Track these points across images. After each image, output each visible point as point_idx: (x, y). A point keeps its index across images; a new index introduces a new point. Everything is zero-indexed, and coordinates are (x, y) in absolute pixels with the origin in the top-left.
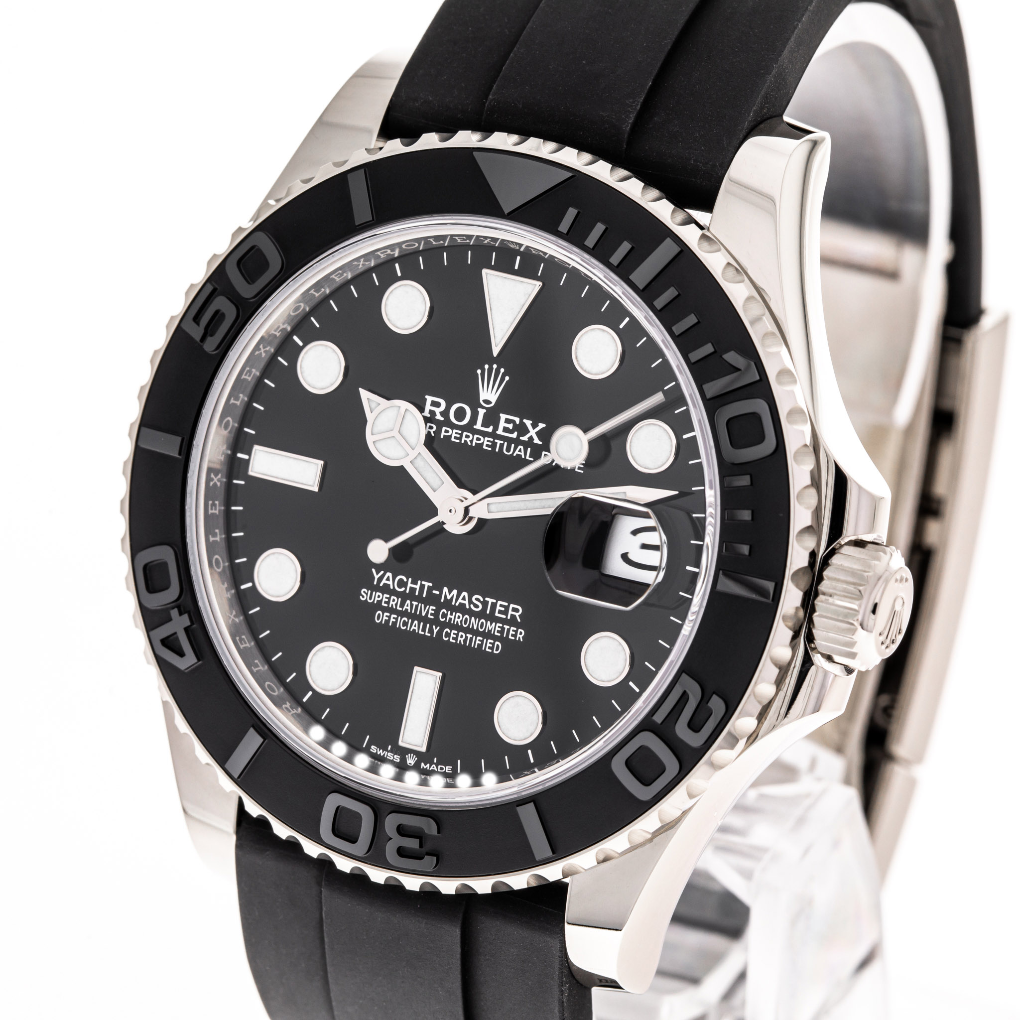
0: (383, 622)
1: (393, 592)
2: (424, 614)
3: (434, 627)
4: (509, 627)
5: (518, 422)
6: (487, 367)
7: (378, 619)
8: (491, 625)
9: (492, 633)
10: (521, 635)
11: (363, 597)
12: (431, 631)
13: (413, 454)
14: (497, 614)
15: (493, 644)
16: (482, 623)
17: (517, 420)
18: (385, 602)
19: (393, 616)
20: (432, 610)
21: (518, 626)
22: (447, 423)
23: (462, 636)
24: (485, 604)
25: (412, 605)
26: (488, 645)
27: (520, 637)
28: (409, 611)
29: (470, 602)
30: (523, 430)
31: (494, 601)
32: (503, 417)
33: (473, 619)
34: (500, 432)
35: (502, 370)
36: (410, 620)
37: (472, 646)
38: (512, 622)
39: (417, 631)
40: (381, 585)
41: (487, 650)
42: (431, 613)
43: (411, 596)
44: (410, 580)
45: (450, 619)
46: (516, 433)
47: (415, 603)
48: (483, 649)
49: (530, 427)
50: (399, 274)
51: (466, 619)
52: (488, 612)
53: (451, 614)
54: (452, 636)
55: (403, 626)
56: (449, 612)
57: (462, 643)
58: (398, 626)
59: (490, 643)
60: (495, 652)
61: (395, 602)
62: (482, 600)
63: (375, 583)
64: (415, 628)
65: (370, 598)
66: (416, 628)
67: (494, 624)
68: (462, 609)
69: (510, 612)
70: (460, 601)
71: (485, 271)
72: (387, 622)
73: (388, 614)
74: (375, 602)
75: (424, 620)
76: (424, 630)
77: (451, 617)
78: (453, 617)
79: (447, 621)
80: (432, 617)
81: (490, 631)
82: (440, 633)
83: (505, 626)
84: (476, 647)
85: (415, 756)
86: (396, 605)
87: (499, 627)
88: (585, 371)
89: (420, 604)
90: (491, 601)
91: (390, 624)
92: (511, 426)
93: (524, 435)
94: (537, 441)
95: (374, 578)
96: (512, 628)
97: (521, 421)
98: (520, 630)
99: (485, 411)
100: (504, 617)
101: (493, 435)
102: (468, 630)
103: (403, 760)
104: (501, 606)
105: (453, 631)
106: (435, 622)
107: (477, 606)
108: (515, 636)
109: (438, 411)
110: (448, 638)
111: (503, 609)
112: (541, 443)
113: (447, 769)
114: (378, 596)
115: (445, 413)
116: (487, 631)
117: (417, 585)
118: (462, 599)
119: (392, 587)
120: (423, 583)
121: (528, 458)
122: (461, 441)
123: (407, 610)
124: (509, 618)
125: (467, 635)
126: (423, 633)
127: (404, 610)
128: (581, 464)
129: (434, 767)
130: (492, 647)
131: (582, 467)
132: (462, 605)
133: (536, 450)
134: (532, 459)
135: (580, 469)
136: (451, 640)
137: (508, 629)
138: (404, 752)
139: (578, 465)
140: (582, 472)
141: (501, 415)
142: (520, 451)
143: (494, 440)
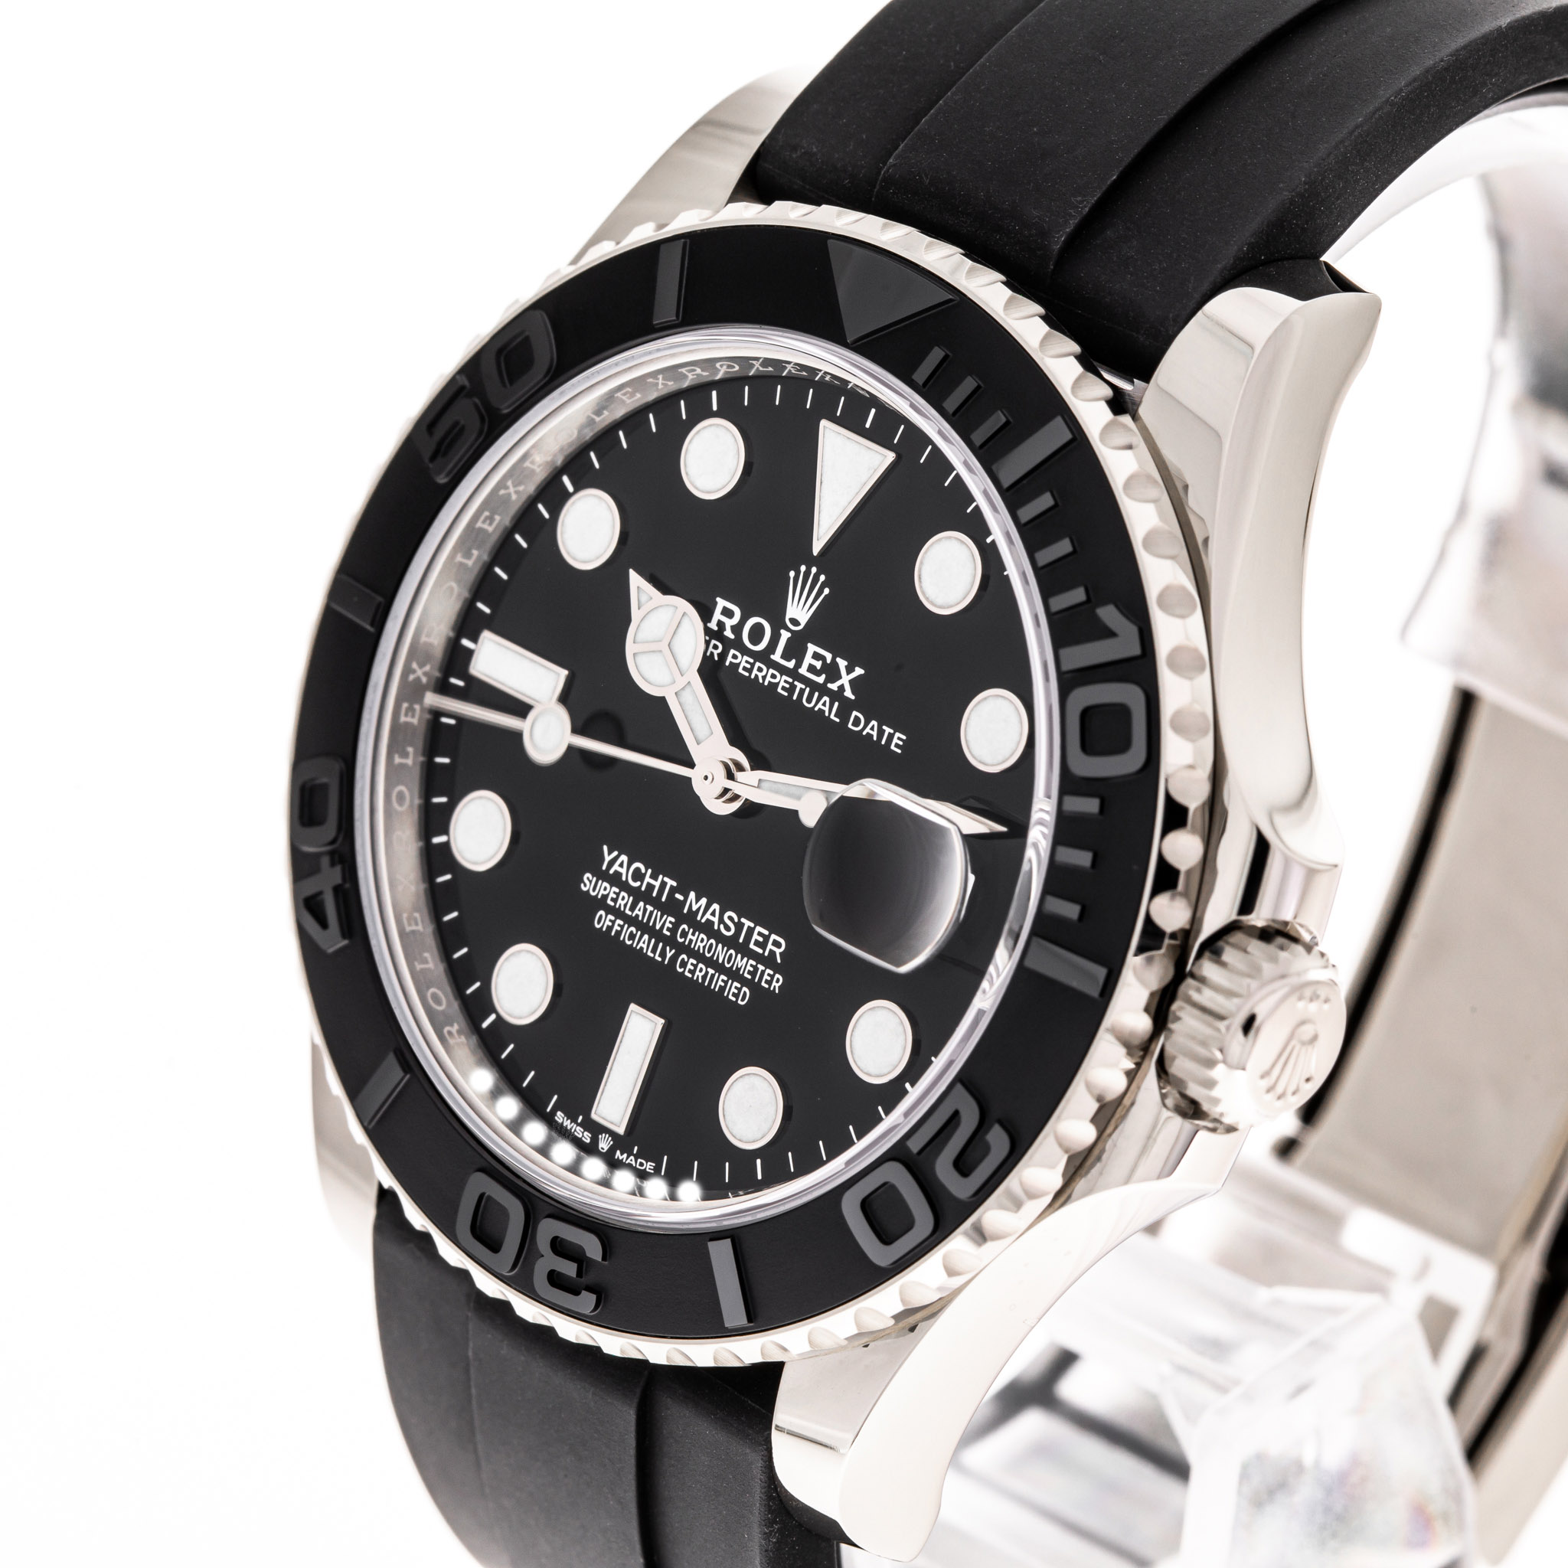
1: (624, 886)
3: (668, 948)
4: (763, 968)
5: (829, 661)
6: (803, 568)
7: (599, 922)
8: (742, 959)
9: (741, 973)
10: (777, 983)
11: (585, 885)
12: (663, 954)
13: (681, 682)
14: (752, 946)
15: (739, 990)
16: (731, 955)
17: (829, 657)
18: (612, 900)
19: (618, 921)
20: (670, 922)
21: (777, 968)
22: (738, 644)
23: (701, 970)
24: (739, 926)
25: (645, 910)
26: (733, 990)
27: (776, 985)
28: (640, 918)
29: (721, 921)
30: (832, 673)
31: (752, 925)
32: (812, 648)
33: (720, 946)
34: (803, 671)
35: (822, 578)
36: (639, 933)
37: (712, 987)
38: (769, 961)
39: (645, 951)
41: (731, 997)
42: (668, 927)
43: (647, 896)
44: (650, 871)
47: (650, 908)
48: (726, 994)
49: (843, 671)
50: (715, 408)
51: (711, 945)
52: (741, 941)
53: (693, 934)
54: (689, 967)
55: (629, 940)
57: (700, 981)
58: (622, 939)
59: (736, 988)
60: (740, 1002)
61: (624, 901)
62: (736, 920)
64: (643, 945)
65: (594, 890)
66: (645, 946)
67: (745, 959)
68: (707, 929)
69: (770, 946)
70: (708, 916)
71: (824, 423)
72: (610, 928)
73: (613, 918)
74: (599, 897)
75: (656, 934)
76: (654, 951)
77: (692, 937)
78: (694, 939)
79: (687, 943)
80: (668, 934)
81: (738, 969)
82: (674, 958)
85: (610, 1138)
86: (625, 905)
87: (751, 965)
88: (927, 599)
90: (747, 924)
91: (613, 934)
92: (818, 664)
93: (833, 682)
94: (848, 693)
95: (604, 860)
96: (768, 971)
97: (834, 659)
98: (777, 976)
99: (789, 635)
100: (760, 951)
101: (794, 673)
102: (711, 963)
103: (595, 1141)
104: (759, 934)
105: (692, 961)
106: (670, 941)
107: (728, 928)
108: (769, 983)
109: (729, 623)
111: (761, 939)
112: (853, 697)
113: (648, 1167)
114: (604, 889)
115: (737, 629)
116: (734, 969)
117: (657, 880)
118: (711, 914)
119: (624, 878)
120: (666, 879)
121: (832, 717)
122: (750, 674)
123: (637, 916)
126: (652, 955)
127: (634, 915)
128: (899, 738)
129: (631, 1160)
130: (737, 993)
131: (901, 743)
132: (710, 923)
133: (846, 708)
134: (837, 720)
135: (897, 745)
136: (687, 974)
137: (762, 971)
138: (596, 1129)
139: (895, 740)
140: (899, 751)
141: (810, 645)
142: (823, 705)
143: (793, 682)
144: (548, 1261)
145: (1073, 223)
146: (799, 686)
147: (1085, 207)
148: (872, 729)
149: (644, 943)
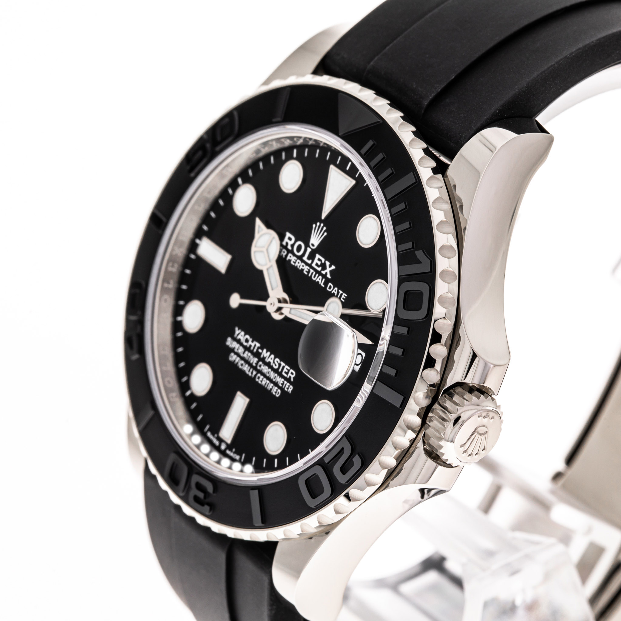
0: (233, 361)
1: (241, 344)
2: (251, 362)
3: (254, 371)
5: (323, 262)
7: (231, 358)
8: (279, 378)
9: (278, 383)
10: (291, 389)
11: (228, 342)
12: (252, 373)
13: (269, 265)
14: (283, 373)
16: (276, 376)
18: (237, 349)
19: (238, 358)
20: (256, 361)
21: (291, 383)
22: (292, 252)
23: (264, 381)
24: (280, 365)
25: (248, 355)
28: (246, 358)
29: (274, 362)
30: (324, 266)
31: (284, 365)
32: (318, 256)
33: (272, 372)
34: (314, 265)
35: (325, 228)
36: (245, 364)
38: (288, 380)
39: (246, 371)
40: (238, 338)
41: (274, 393)
42: (255, 363)
43: (249, 349)
44: (251, 339)
45: (262, 369)
46: (321, 268)
48: (272, 392)
49: (328, 267)
50: (295, 156)
51: (269, 371)
52: (280, 371)
53: (263, 366)
54: (261, 379)
55: (241, 366)
57: (264, 385)
58: (238, 365)
59: (276, 389)
60: (277, 395)
61: (241, 350)
62: (279, 362)
63: (235, 336)
65: (231, 345)
67: (281, 378)
68: (268, 365)
69: (290, 374)
70: (269, 359)
71: (331, 167)
73: (236, 357)
74: (232, 347)
75: (250, 365)
76: (249, 371)
78: (264, 368)
80: (255, 365)
82: (256, 375)
83: (285, 381)
84: (269, 389)
85: (225, 445)
86: (241, 352)
87: (282, 381)
88: (360, 241)
89: (251, 356)
91: (235, 363)
93: (324, 270)
94: (329, 276)
95: (236, 333)
96: (288, 384)
97: (325, 261)
98: (291, 386)
99: (310, 250)
100: (286, 376)
101: (310, 266)
102: (268, 378)
103: (220, 445)
104: (286, 369)
105: (262, 377)
106: (255, 368)
107: (276, 365)
108: (288, 389)
109: (290, 243)
110: (258, 380)
111: (287, 371)
112: (330, 278)
113: (237, 457)
114: (234, 344)
115: (292, 246)
116: (276, 382)
117: (253, 343)
118: (271, 359)
119: (242, 341)
120: (257, 343)
121: (322, 284)
122: (295, 264)
124: (288, 377)
125: (267, 381)
126: (248, 373)
127: (244, 356)
128: (344, 296)
129: (231, 454)
130: (276, 392)
131: (345, 298)
132: (269, 363)
133: (327, 282)
134: (323, 286)
135: (343, 299)
136: (259, 382)
137: (286, 384)
138: (221, 440)
139: (343, 297)
140: (344, 301)
142: (319, 280)
143: (310, 269)
144: (194, 492)
145: (433, 95)
146: (312, 271)
147: (439, 89)
148: (335, 291)
149: (246, 368)
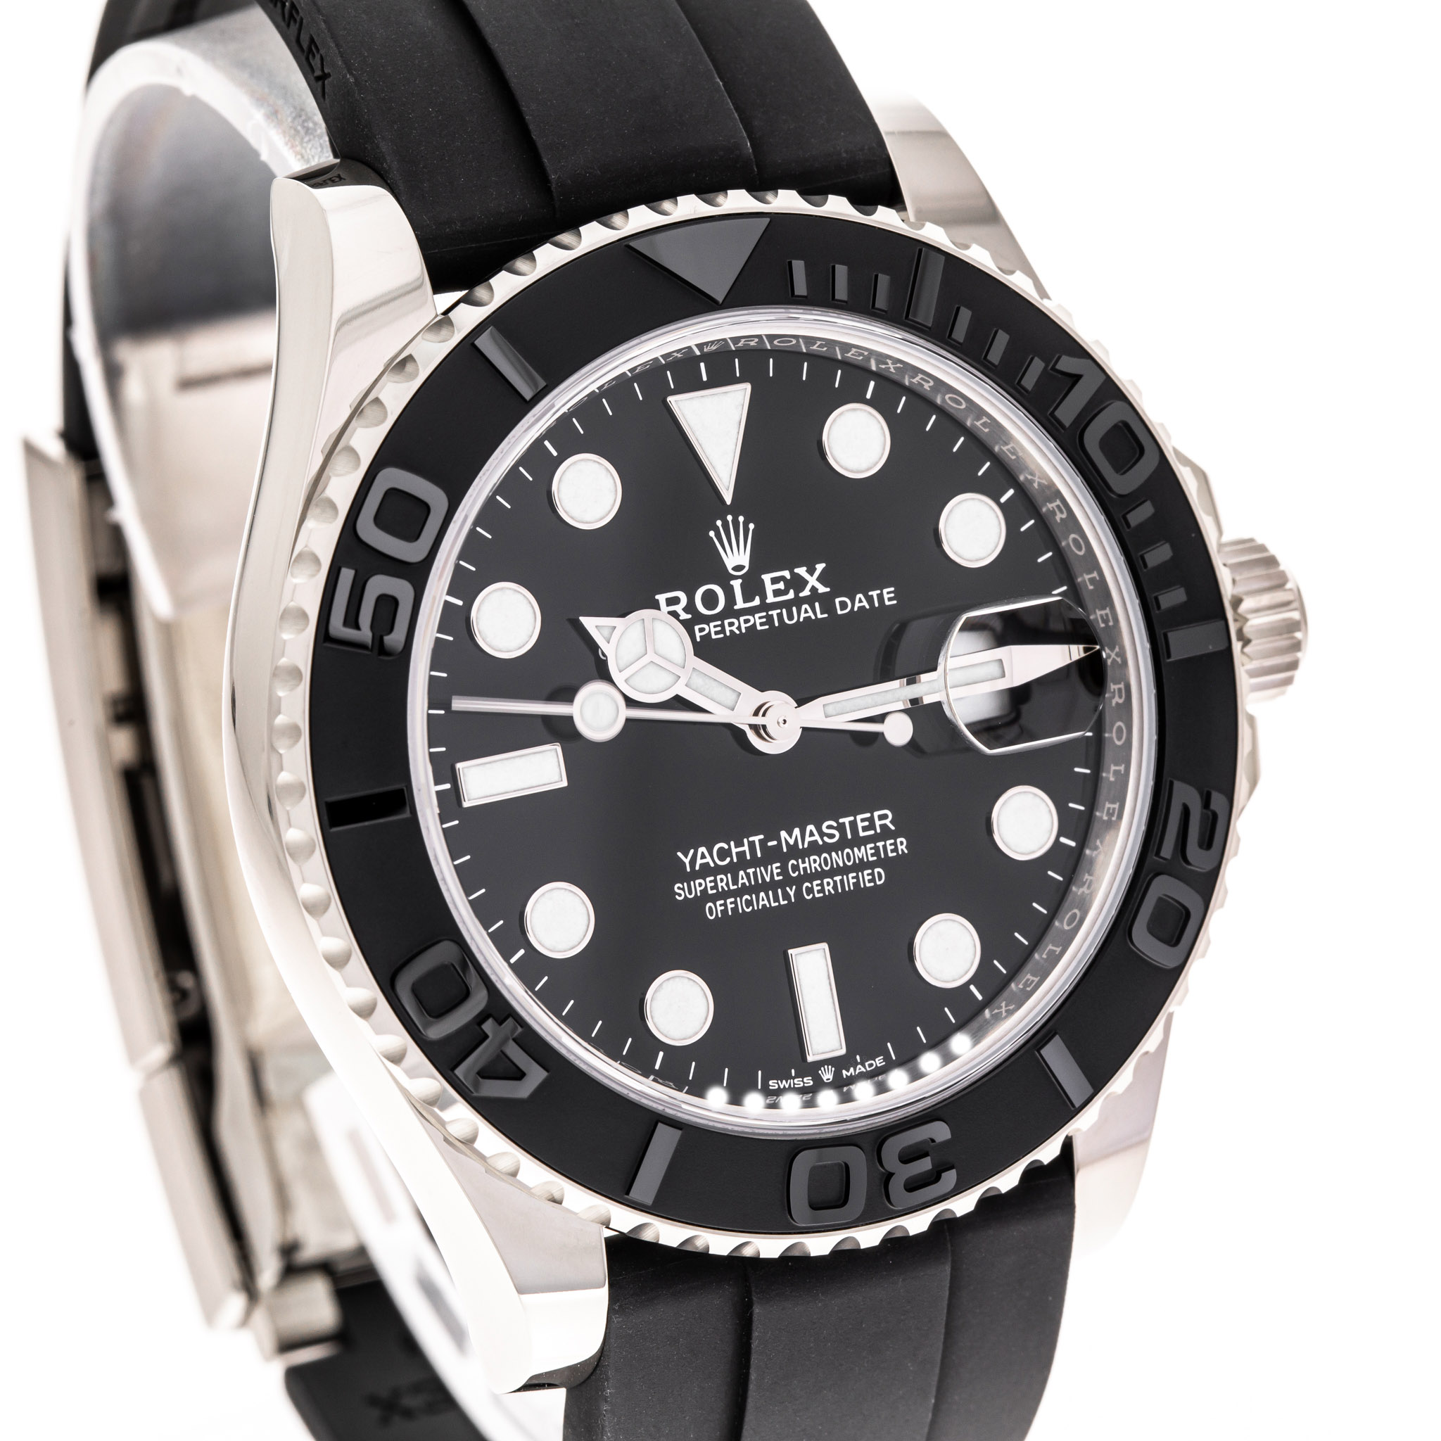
0: (720, 916)
1: (718, 870)
2: (768, 879)
3: (788, 889)
4: (883, 843)
5: (788, 577)
6: (719, 523)
7: (711, 914)
8: (860, 850)
9: (865, 860)
10: (902, 845)
11: (680, 895)
12: (786, 896)
13: (685, 675)
14: (862, 834)
15: (872, 874)
16: (848, 854)
17: (787, 574)
18: (712, 888)
19: (729, 901)
20: (777, 868)
21: (895, 835)
22: (699, 618)
23: (828, 884)
24: (841, 828)
25: (748, 875)
26: (867, 878)
27: (902, 848)
28: (748, 884)
29: (822, 834)
30: (798, 583)
31: (852, 818)
32: (766, 578)
33: (834, 854)
34: (771, 599)
35: (741, 519)
36: (754, 896)
37: (847, 889)
38: (886, 834)
39: (768, 906)
40: (697, 868)
41: (868, 885)
42: (777, 873)
43: (742, 863)
44: (732, 843)
45: (805, 869)
46: (792, 592)
47: (751, 871)
48: (862, 886)
49: (806, 576)
50: (558, 455)
51: (825, 859)
52: (849, 837)
53: (804, 862)
54: (816, 889)
55: (748, 908)
56: (800, 861)
57: (833, 892)
58: (741, 911)
59: (868, 875)
60: (878, 883)
61: (724, 881)
62: (835, 824)
63: (688, 870)
64: (763, 903)
65: (690, 893)
66: (766, 902)
67: (863, 848)
68: (814, 849)
69: (878, 823)
70: (808, 839)
71: (670, 401)
72: (725, 912)
73: (722, 902)
74: (699, 894)
75: (772, 886)
76: (776, 899)
77: (804, 865)
78: (807, 865)
79: (802, 873)
80: (781, 878)
81: (861, 860)
82: (798, 893)
83: (878, 844)
84: (852, 888)
85: (830, 1067)
86: (727, 884)
87: (871, 849)
88: (853, 471)
89: (758, 869)
90: (846, 820)
91: (730, 913)
92: (781, 586)
93: (803, 590)
94: (822, 589)
95: (685, 863)
96: (889, 842)
97: (792, 573)
98: (899, 840)
99: (740, 581)
100: (872, 832)
102: (832, 873)
103: (817, 1078)
104: (863, 820)
105: (815, 883)
106: (787, 881)
107: (832, 836)
108: (895, 850)
109: (679, 608)
110: (811, 895)
111: (866, 823)
112: (828, 590)
113: (878, 1062)
114: (698, 885)
115: (690, 608)
116: (857, 862)
117: (743, 846)
118: (810, 836)
119: (712, 865)
120: (751, 839)
121: (820, 616)
122: (725, 633)
123: (743, 884)
124: (878, 831)
125: (835, 878)
126: (777, 904)
127: (740, 886)
128: (888, 593)
129: (860, 1069)
130: (872, 878)
131: (892, 595)
132: (813, 843)
133: (827, 602)
134: (826, 615)
135: (890, 599)
136: (817, 895)
137: (883, 846)
138: (815, 1068)
139: (886, 596)
140: (895, 602)
141: (763, 577)
142: (806, 612)
143: (767, 613)
146: (774, 613)
148: (860, 601)
149: (763, 900)
